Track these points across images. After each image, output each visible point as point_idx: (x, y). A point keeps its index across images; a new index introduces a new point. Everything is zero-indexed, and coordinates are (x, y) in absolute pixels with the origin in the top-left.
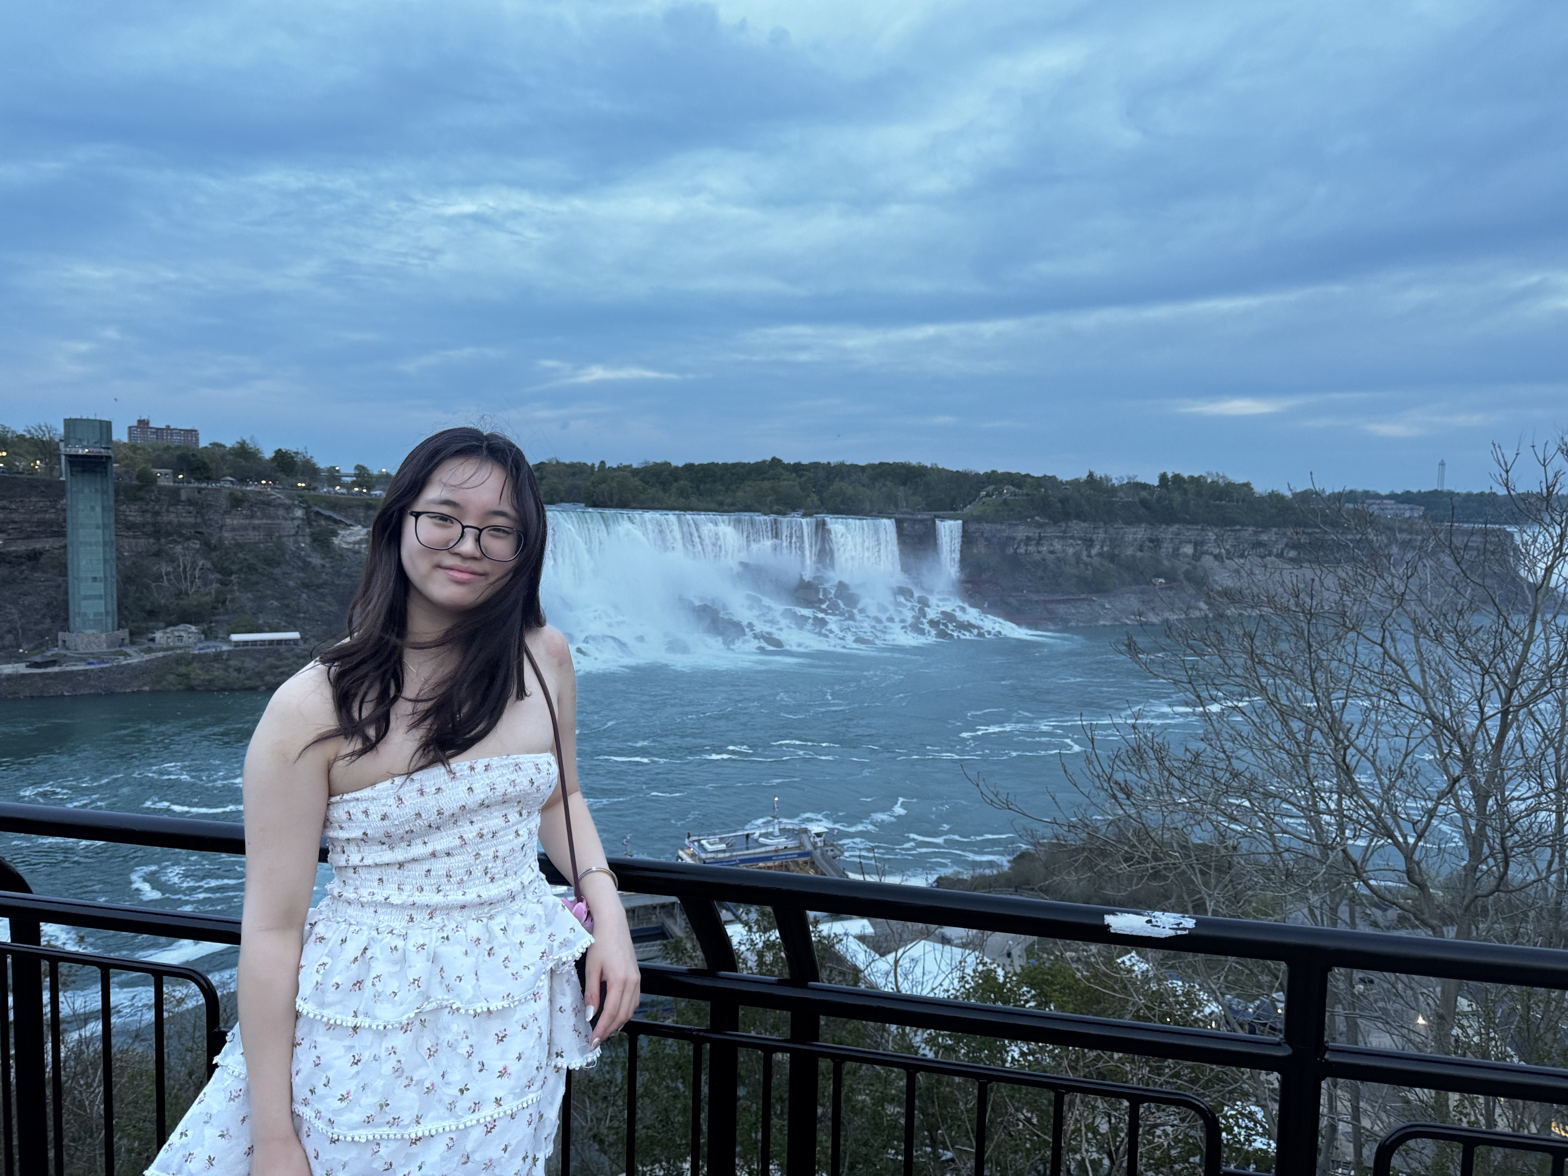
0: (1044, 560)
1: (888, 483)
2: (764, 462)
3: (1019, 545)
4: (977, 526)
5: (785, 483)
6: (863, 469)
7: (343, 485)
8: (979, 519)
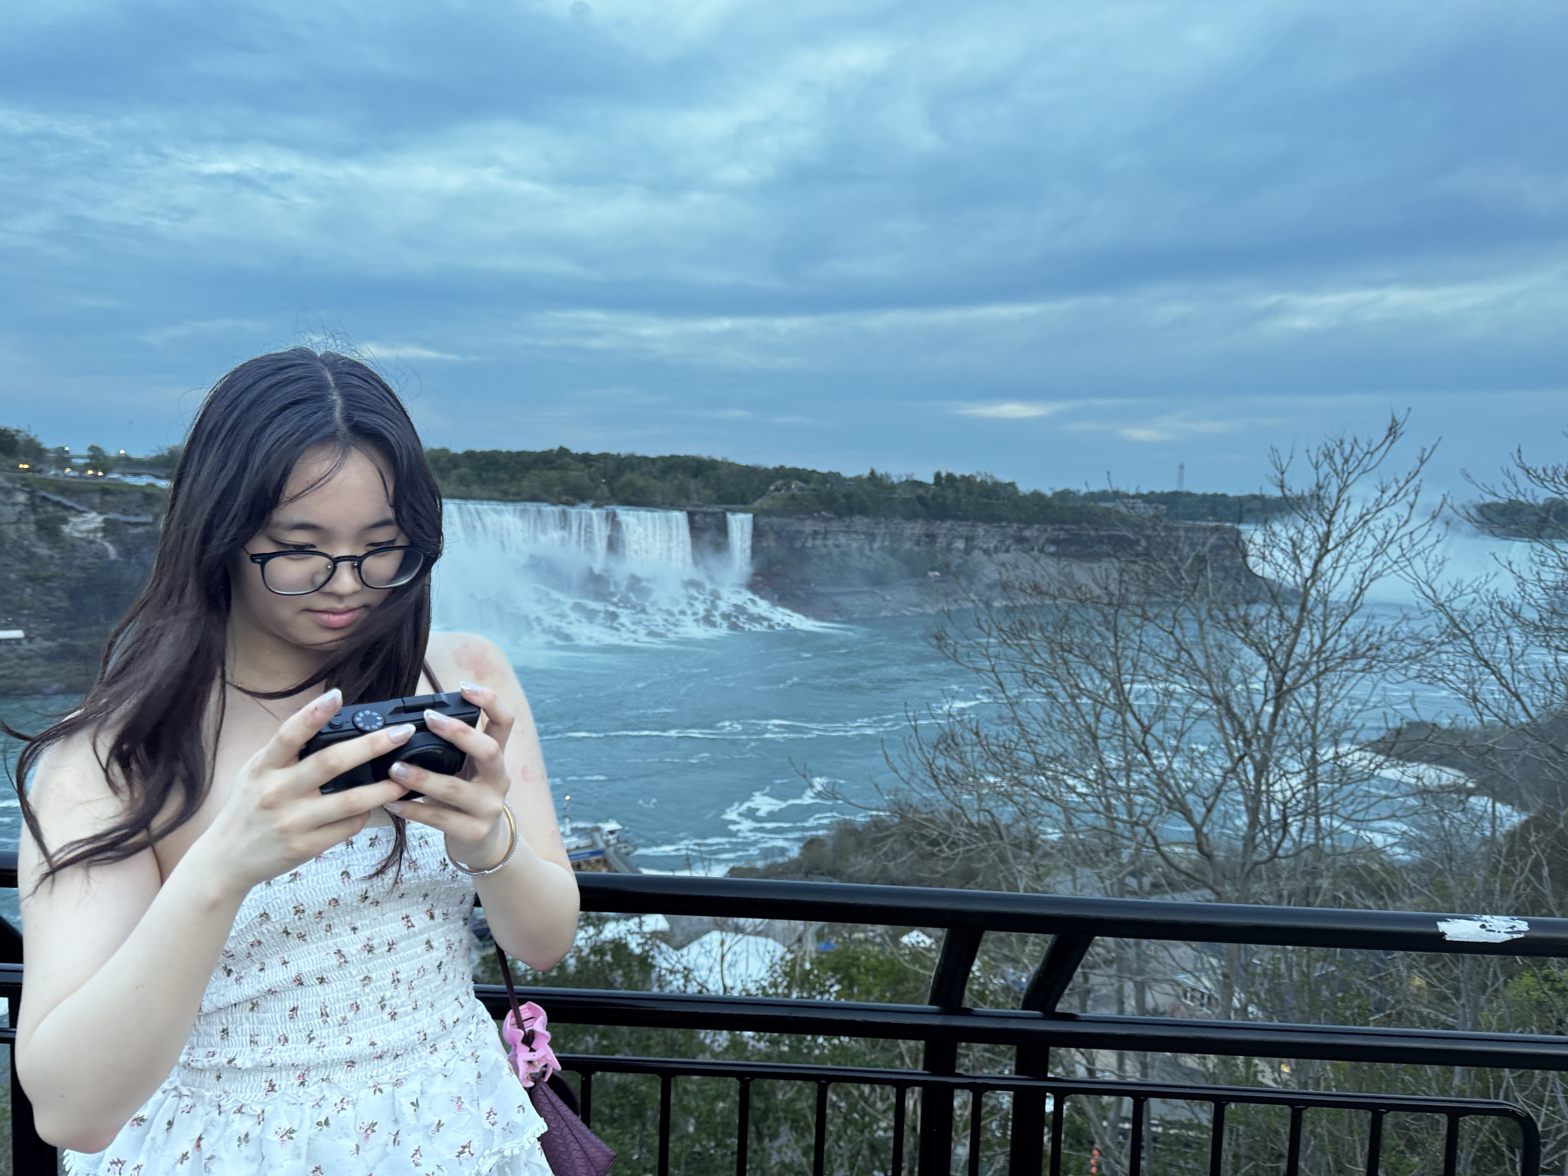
0: (830, 553)
1: (679, 476)
2: (551, 451)
3: (806, 538)
4: (766, 520)
5: (574, 473)
6: (654, 461)
7: (73, 468)
8: (768, 513)
